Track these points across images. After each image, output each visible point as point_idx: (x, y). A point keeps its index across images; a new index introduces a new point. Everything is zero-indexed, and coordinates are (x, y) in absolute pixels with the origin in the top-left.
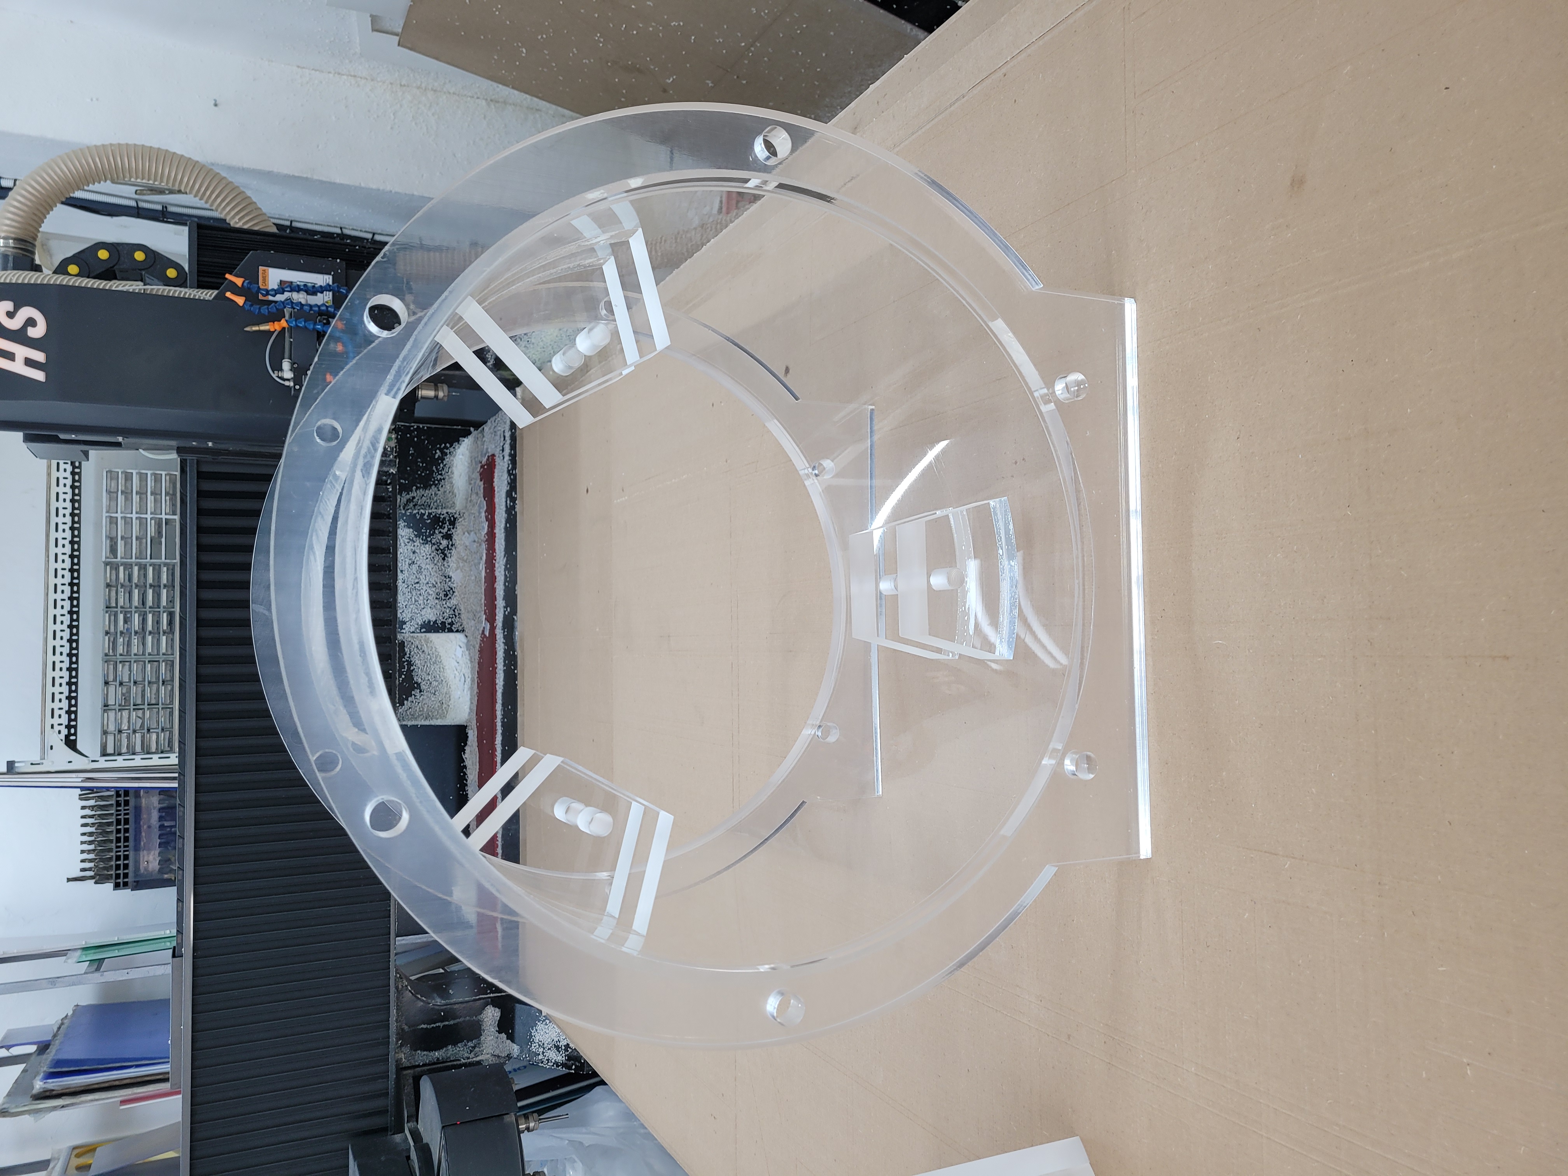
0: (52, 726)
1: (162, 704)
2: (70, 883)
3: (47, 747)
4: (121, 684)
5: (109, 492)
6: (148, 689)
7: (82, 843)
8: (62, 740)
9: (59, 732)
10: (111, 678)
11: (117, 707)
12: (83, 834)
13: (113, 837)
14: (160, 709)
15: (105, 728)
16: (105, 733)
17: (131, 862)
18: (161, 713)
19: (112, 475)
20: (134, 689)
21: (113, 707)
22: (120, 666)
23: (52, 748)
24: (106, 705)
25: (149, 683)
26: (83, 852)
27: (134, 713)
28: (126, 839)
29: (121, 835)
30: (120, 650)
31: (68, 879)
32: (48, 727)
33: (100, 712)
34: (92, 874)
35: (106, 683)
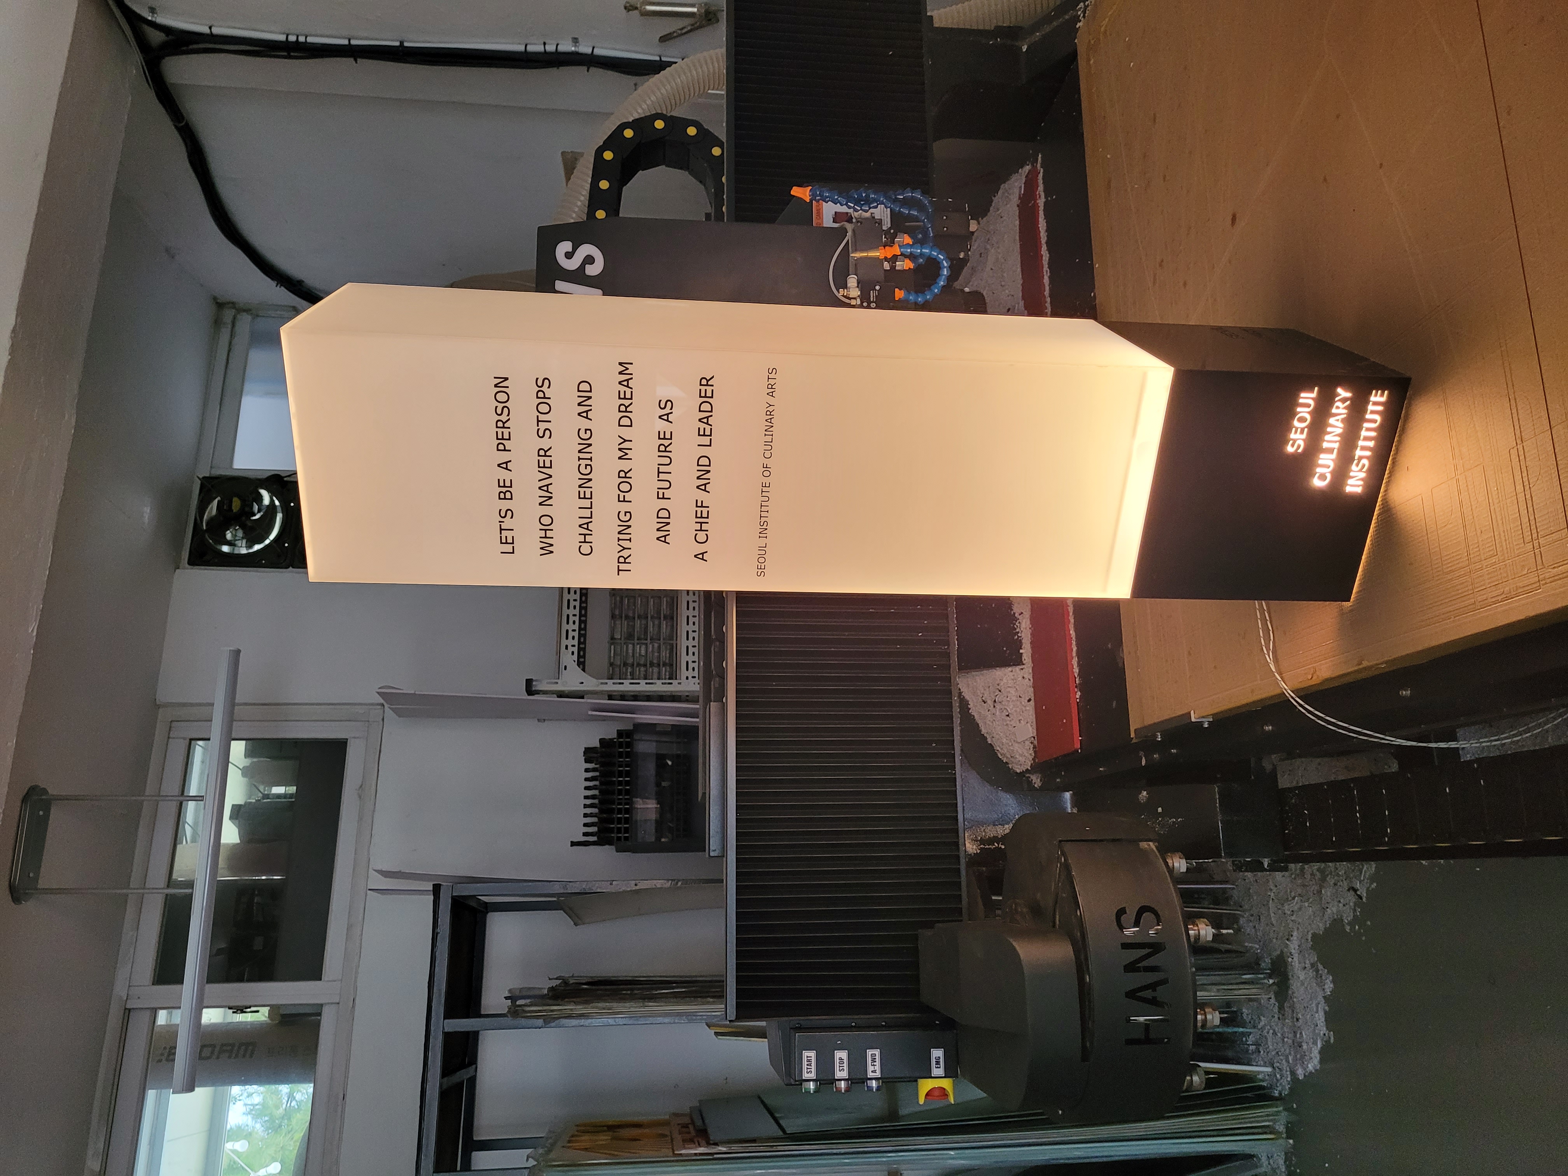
0: (567, 647)
1: (664, 639)
2: (575, 847)
3: (561, 668)
4: (627, 617)
6: (650, 624)
7: (585, 806)
8: (574, 661)
9: (573, 653)
10: (617, 612)
11: (623, 641)
12: (585, 796)
13: (612, 788)
14: (662, 644)
15: (612, 661)
16: (611, 664)
18: (663, 647)
20: (638, 623)
21: (619, 641)
22: (625, 601)
23: (565, 668)
24: (612, 638)
25: (652, 617)
26: (586, 815)
27: (638, 646)
31: (572, 842)
32: (563, 647)
33: (607, 645)
34: (594, 839)
35: (613, 617)
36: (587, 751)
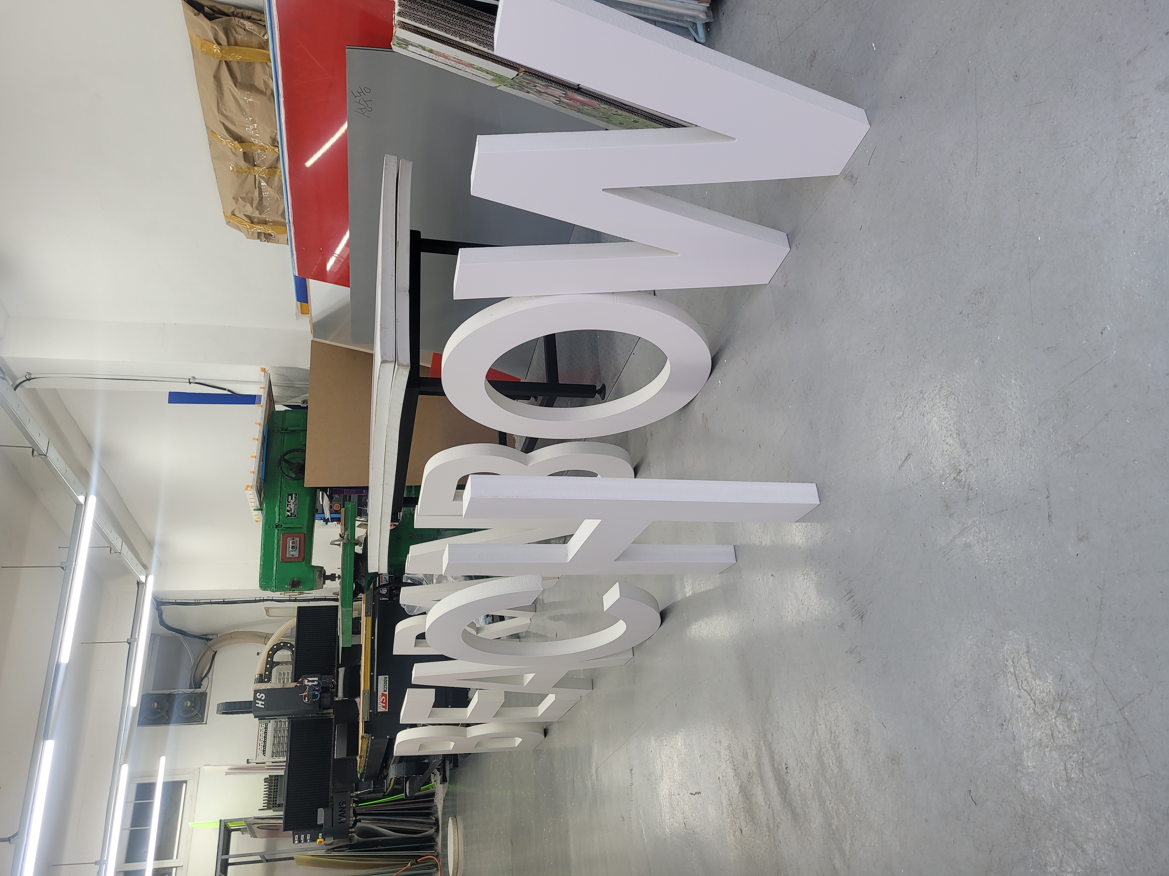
3: (258, 755)
4: (278, 737)
5: (279, 679)
7: (264, 797)
8: (262, 753)
9: (261, 751)
11: (277, 745)
12: (264, 794)
13: (273, 790)
15: (273, 751)
17: (278, 799)
19: (280, 673)
20: (282, 739)
22: (278, 732)
24: (274, 744)
26: (264, 800)
28: (277, 791)
29: (275, 790)
30: (279, 727)
31: (259, 809)
32: (258, 749)
33: (272, 746)
34: (266, 808)
35: (274, 737)
36: (265, 779)
